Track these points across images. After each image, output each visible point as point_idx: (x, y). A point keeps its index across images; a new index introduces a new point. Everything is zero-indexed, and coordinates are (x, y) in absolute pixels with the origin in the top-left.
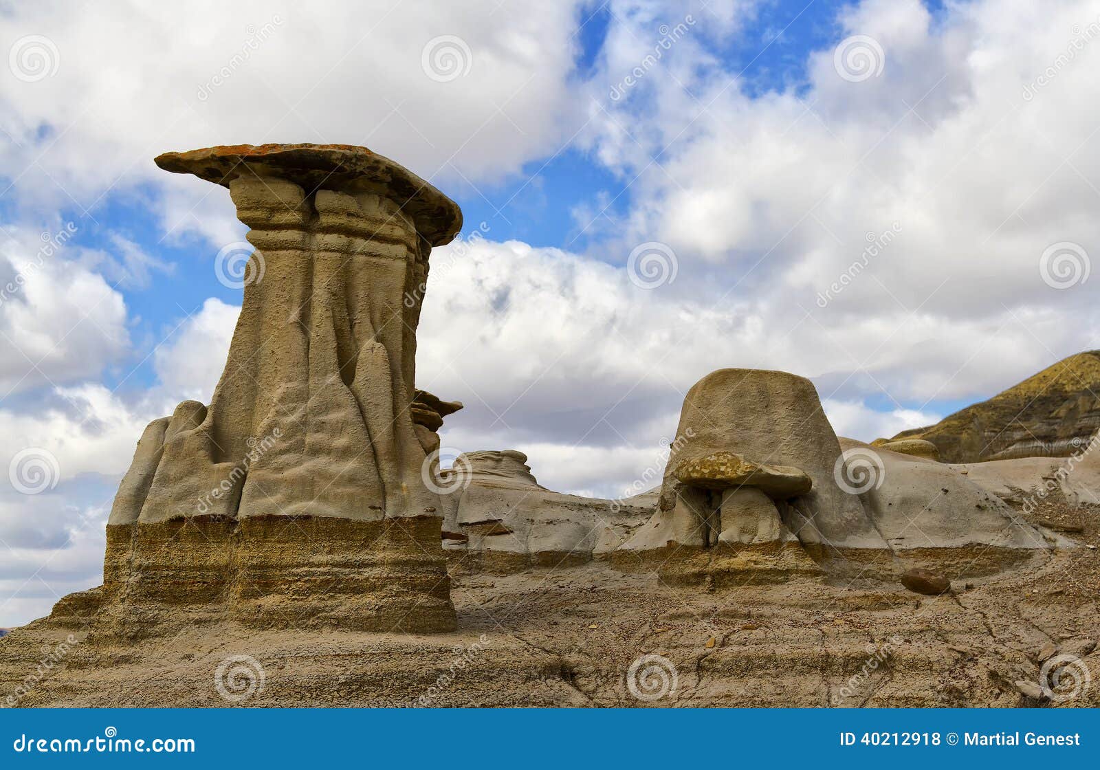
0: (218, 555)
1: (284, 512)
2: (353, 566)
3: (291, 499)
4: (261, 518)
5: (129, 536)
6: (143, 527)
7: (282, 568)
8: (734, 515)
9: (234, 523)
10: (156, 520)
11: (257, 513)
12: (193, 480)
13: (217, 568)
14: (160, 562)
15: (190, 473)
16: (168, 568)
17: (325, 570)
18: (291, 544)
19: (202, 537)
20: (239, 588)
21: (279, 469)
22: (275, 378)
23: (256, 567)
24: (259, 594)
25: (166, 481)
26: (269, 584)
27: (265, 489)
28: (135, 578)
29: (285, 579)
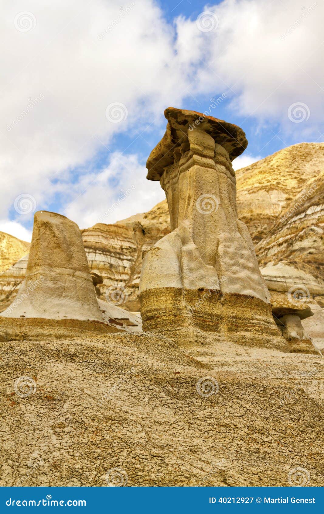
0: (218, 309)
1: (242, 293)
3: (244, 288)
4: (235, 295)
5: (181, 294)
6: (187, 290)
7: (244, 319)
9: (221, 295)
10: (193, 288)
11: (233, 292)
12: (202, 272)
13: (217, 315)
14: (197, 309)
15: (200, 268)
16: (200, 312)
17: (263, 322)
18: (246, 309)
19: (210, 299)
20: (225, 326)
21: (234, 273)
22: (215, 229)
23: (234, 317)
24: (236, 331)
25: (191, 270)
26: (238, 327)
27: (232, 281)
28: (190, 315)
29: (247, 325)
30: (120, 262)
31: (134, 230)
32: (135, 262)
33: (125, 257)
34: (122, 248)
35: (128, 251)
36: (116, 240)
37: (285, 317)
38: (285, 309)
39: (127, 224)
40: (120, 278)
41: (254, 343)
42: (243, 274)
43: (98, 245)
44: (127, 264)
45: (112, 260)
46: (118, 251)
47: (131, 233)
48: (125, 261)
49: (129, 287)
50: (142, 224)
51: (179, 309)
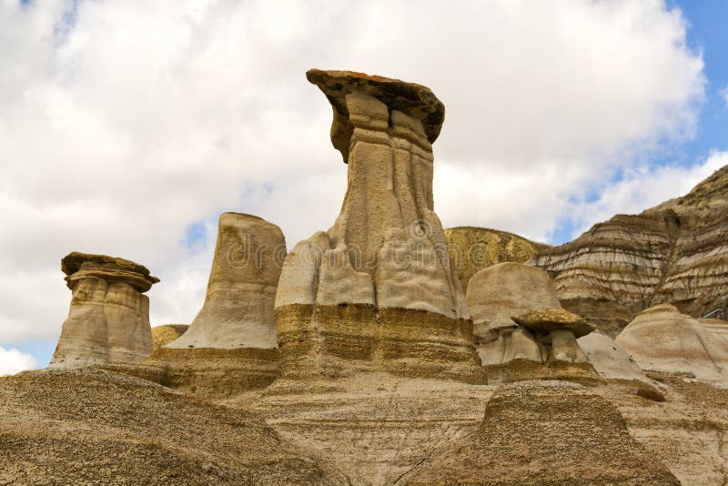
0: (369, 330)
1: (408, 307)
2: (450, 345)
3: (413, 299)
4: (397, 309)
5: (311, 312)
6: (321, 307)
7: (409, 341)
8: (562, 346)
9: (376, 311)
10: (330, 303)
11: (393, 306)
12: (348, 281)
13: (368, 338)
14: (334, 330)
15: (345, 276)
16: (339, 335)
17: (439, 345)
18: (415, 327)
19: (357, 318)
20: (381, 352)
21: (400, 280)
22: (381, 224)
23: (393, 340)
24: (396, 357)
25: (330, 279)
26: (400, 351)
27: (394, 291)
28: (321, 339)
29: (413, 348)
30: (648, 263)
31: (666, 220)
32: (668, 261)
33: (654, 256)
34: (649, 244)
35: (657, 248)
36: (642, 235)
37: (553, 333)
38: (546, 322)
39: (657, 213)
40: (648, 282)
41: (414, 373)
42: (415, 281)
43: (617, 243)
44: (656, 264)
45: (637, 260)
46: (645, 248)
47: (662, 224)
48: (654, 261)
49: (660, 293)
50: (676, 211)
51: (306, 332)
